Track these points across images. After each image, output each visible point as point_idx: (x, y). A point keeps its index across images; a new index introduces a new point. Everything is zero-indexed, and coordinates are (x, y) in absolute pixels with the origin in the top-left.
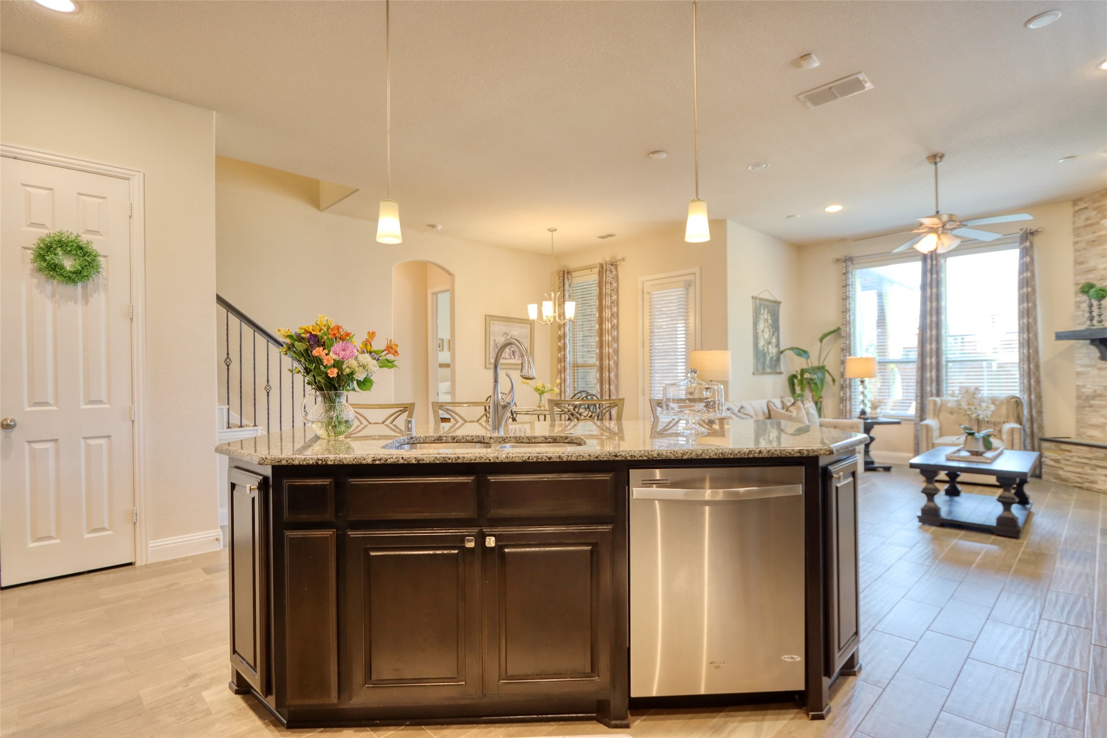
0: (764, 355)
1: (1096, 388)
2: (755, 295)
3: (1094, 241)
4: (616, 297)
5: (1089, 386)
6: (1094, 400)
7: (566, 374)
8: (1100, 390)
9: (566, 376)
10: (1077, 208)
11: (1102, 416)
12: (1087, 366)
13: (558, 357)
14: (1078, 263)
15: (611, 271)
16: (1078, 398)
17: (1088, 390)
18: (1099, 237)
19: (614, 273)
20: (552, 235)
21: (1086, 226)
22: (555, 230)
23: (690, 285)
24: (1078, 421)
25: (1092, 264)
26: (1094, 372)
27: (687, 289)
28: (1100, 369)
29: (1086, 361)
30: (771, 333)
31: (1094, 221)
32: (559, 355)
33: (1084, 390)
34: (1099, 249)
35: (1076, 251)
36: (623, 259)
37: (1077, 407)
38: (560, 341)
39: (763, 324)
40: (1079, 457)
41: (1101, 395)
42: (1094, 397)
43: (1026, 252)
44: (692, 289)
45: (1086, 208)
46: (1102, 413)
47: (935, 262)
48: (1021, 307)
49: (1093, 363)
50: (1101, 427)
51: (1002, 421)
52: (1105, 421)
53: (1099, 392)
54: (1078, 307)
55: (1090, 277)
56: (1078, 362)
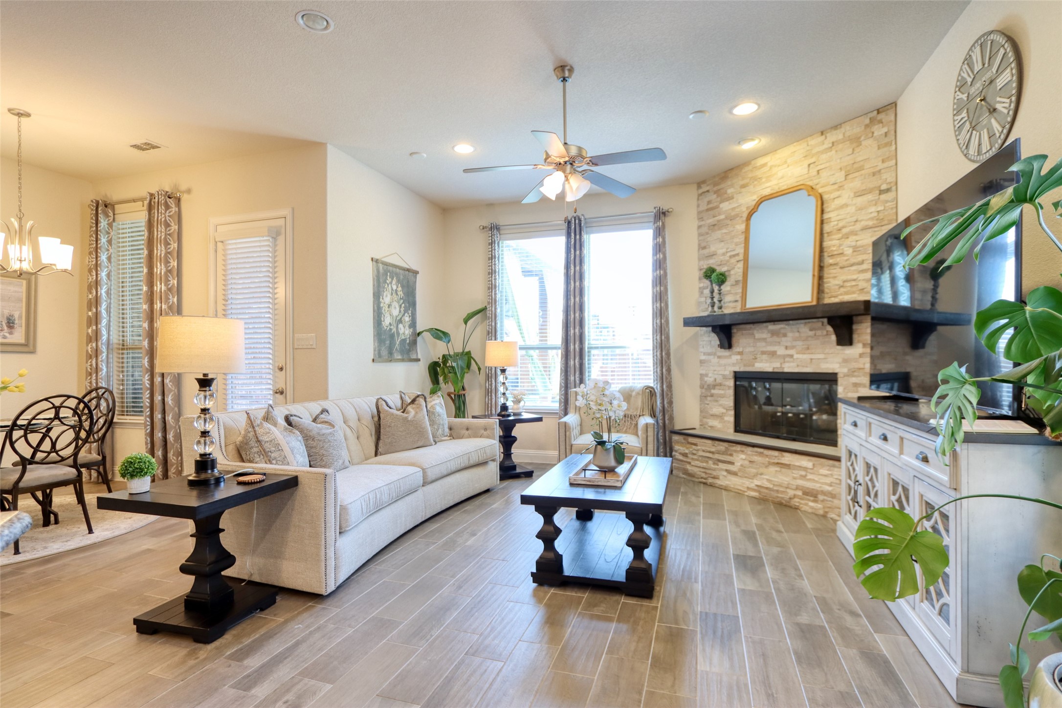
0: (392, 336)
1: (716, 376)
2: (376, 257)
3: (714, 225)
4: (176, 245)
5: (710, 375)
6: (714, 389)
7: (100, 359)
8: (719, 379)
9: (100, 363)
10: (701, 191)
11: (721, 405)
12: (709, 354)
13: (88, 333)
14: (702, 248)
15: (167, 207)
16: (702, 387)
17: (709, 380)
18: (719, 221)
19: (174, 209)
20: (19, 122)
21: (708, 210)
22: (28, 115)
23: (278, 233)
24: (701, 412)
25: (713, 249)
26: (715, 360)
27: (275, 239)
28: (719, 357)
29: (708, 349)
30: (402, 309)
31: (715, 204)
32: (90, 331)
33: (706, 379)
34: (718, 234)
35: (700, 235)
36: (189, 191)
37: (701, 396)
38: (90, 310)
39: (389, 296)
40: (704, 451)
41: (720, 385)
42: (714, 386)
43: (659, 232)
44: (281, 239)
45: (708, 191)
46: (721, 402)
47: (578, 237)
48: (655, 290)
49: (714, 351)
50: (720, 417)
51: (638, 414)
52: (724, 411)
53: (718, 381)
54: (702, 293)
55: (712, 263)
56: (702, 350)
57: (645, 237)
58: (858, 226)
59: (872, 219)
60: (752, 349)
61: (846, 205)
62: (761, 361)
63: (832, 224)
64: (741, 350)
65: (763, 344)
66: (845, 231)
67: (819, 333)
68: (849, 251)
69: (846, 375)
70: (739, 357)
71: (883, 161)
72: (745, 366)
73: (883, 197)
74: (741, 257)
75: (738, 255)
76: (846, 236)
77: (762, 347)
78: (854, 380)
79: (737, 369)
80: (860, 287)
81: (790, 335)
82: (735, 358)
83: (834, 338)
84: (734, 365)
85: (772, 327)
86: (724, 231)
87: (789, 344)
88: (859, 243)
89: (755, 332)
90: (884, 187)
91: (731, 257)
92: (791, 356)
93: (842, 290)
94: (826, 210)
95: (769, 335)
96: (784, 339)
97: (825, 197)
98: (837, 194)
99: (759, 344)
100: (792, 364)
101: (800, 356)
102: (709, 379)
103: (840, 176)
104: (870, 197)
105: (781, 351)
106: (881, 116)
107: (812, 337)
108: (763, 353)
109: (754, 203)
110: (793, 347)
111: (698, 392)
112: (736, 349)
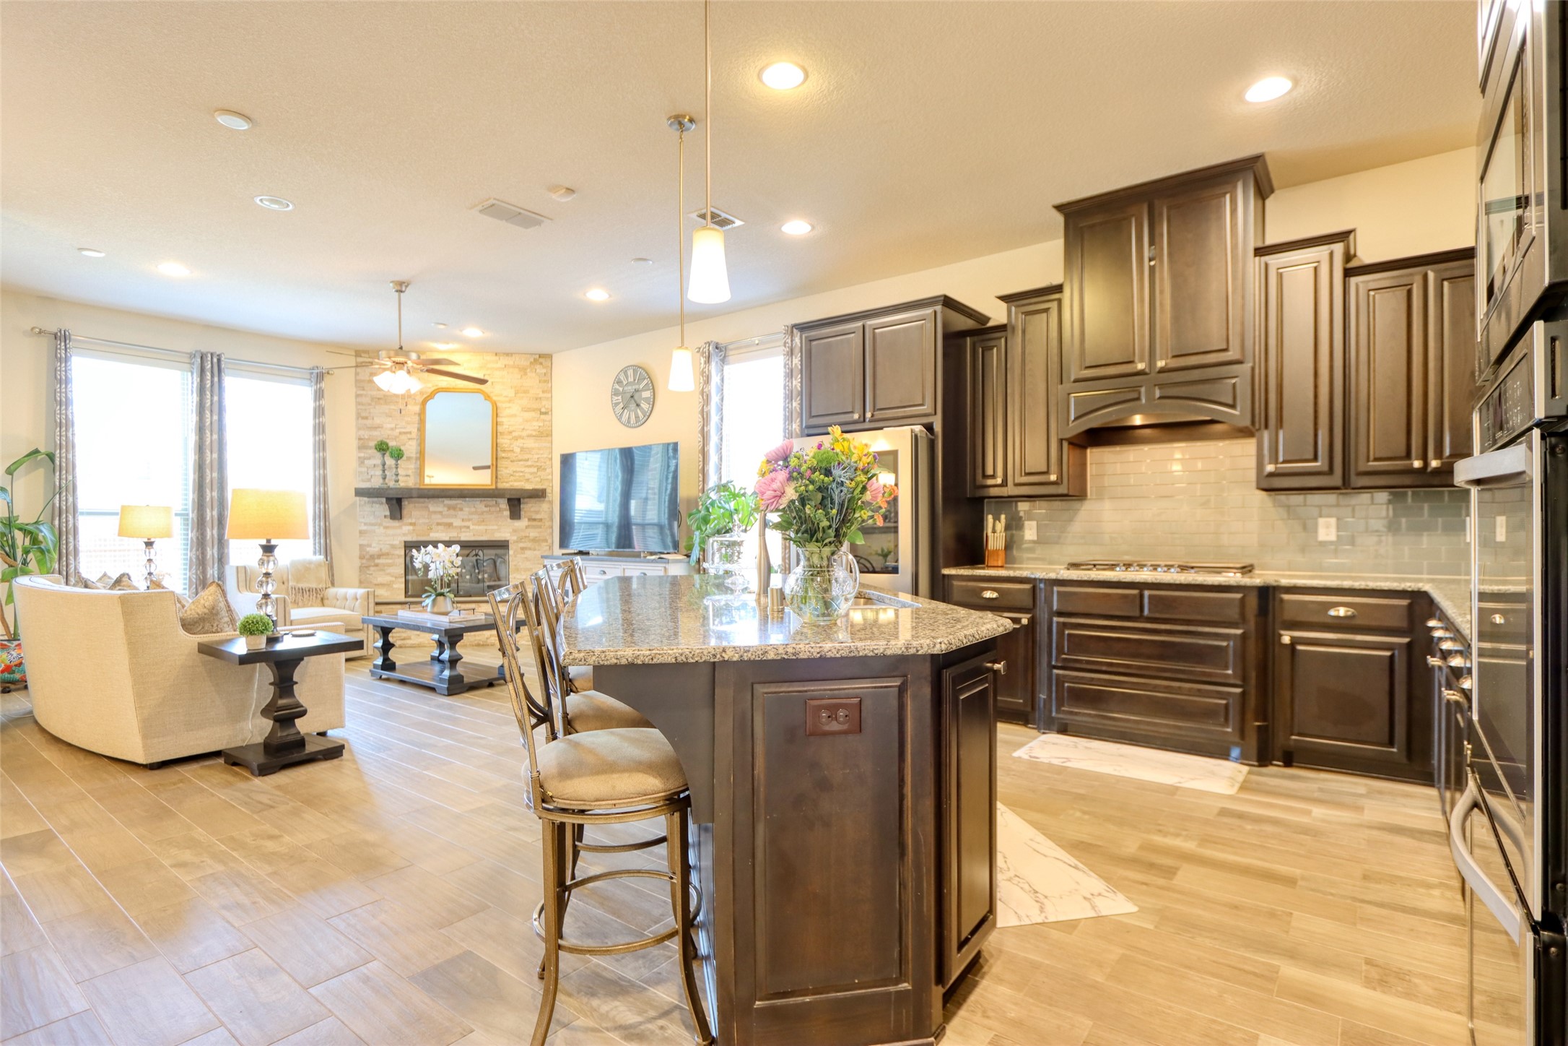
1: (381, 546)
3: (379, 399)
5: (374, 545)
6: (379, 559)
8: (385, 549)
10: (357, 360)
11: (389, 574)
12: (372, 525)
14: (361, 416)
16: (361, 557)
17: (374, 549)
25: (377, 421)
26: (380, 530)
28: (386, 528)
29: (371, 520)
33: (368, 549)
34: (385, 408)
35: (358, 404)
37: (360, 567)
41: (387, 554)
42: (379, 556)
46: (388, 571)
47: (216, 379)
48: (317, 455)
49: (379, 521)
50: (387, 585)
51: (324, 586)
52: (394, 579)
53: (385, 550)
54: (363, 463)
55: (379, 435)
56: (363, 520)
57: (303, 395)
58: (524, 434)
59: (535, 430)
60: (427, 521)
61: (514, 416)
62: (437, 532)
63: (504, 427)
64: (413, 521)
65: (439, 516)
66: (514, 434)
67: (493, 509)
68: (518, 450)
69: (516, 542)
70: (411, 528)
71: (543, 392)
72: (417, 535)
73: (542, 417)
74: (414, 435)
75: (410, 433)
76: (516, 438)
77: (438, 518)
78: (522, 545)
79: (409, 538)
80: (526, 477)
81: (466, 509)
82: (406, 529)
83: (507, 513)
84: (404, 535)
85: (447, 502)
86: (393, 407)
87: (466, 517)
88: (525, 446)
89: (430, 506)
90: (543, 410)
91: (400, 433)
92: (468, 527)
93: (512, 478)
94: (499, 414)
95: (446, 509)
96: (460, 513)
97: (499, 404)
98: (508, 405)
99: (433, 516)
100: (468, 534)
101: (477, 527)
102: (372, 549)
103: (511, 393)
104: (532, 414)
105: (457, 522)
106: (541, 360)
107: (487, 512)
108: (438, 524)
109: (430, 391)
110: (469, 520)
111: (357, 563)
112: (406, 520)
